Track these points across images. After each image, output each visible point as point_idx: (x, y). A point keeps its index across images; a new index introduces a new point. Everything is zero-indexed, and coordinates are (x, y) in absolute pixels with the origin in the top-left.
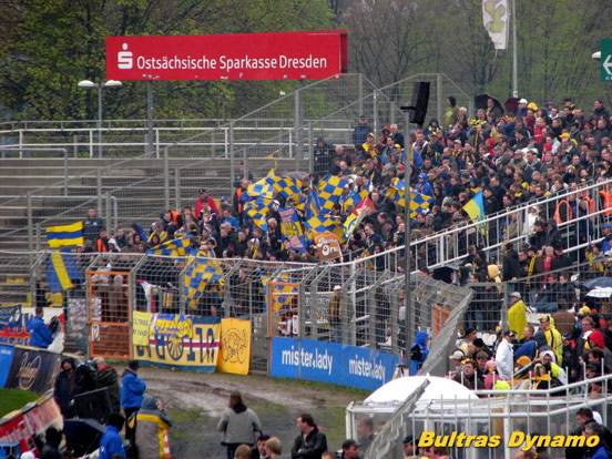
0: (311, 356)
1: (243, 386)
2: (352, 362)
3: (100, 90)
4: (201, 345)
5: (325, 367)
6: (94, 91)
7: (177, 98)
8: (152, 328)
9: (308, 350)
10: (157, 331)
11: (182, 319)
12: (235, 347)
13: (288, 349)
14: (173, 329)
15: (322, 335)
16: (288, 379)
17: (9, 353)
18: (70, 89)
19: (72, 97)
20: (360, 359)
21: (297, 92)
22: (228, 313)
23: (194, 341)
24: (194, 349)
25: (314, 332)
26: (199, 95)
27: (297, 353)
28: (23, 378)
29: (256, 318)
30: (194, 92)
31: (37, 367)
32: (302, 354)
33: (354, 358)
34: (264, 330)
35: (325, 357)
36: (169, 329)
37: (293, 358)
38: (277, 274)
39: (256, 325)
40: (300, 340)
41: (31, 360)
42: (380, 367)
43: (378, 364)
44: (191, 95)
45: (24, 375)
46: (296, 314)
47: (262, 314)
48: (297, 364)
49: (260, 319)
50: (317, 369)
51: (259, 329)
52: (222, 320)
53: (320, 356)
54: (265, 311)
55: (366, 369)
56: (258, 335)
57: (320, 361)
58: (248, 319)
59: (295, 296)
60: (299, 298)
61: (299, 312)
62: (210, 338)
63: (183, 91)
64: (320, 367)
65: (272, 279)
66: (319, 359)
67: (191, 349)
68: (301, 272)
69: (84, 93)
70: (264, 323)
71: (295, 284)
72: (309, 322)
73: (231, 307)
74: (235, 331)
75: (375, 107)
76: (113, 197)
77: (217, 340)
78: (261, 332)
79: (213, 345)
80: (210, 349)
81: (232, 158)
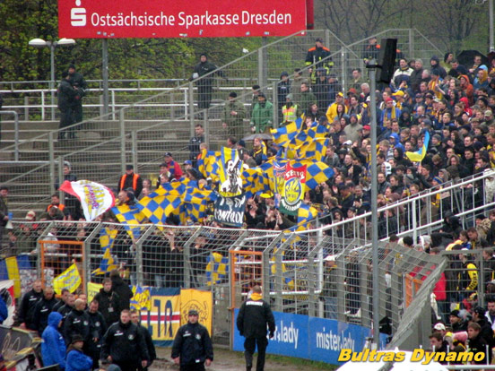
2: (319, 335)
3: (52, 48)
4: (159, 318)
5: (291, 341)
6: (46, 50)
7: (133, 56)
11: (139, 290)
15: (288, 306)
18: (21, 48)
19: (22, 57)
20: (327, 332)
21: (260, 50)
22: (188, 283)
23: (152, 314)
24: (152, 322)
25: (279, 303)
26: (157, 54)
29: (217, 289)
30: (151, 50)
33: (321, 331)
34: (226, 302)
35: (291, 329)
38: (239, 242)
39: (218, 296)
42: (349, 340)
43: (347, 337)
44: (149, 54)
47: (225, 285)
49: (222, 290)
50: (282, 343)
51: (220, 301)
52: (182, 291)
53: (285, 328)
54: (227, 281)
55: (335, 342)
56: (220, 307)
57: (286, 334)
58: (209, 290)
59: (259, 265)
60: (262, 268)
61: (263, 282)
62: (168, 310)
63: (141, 49)
64: (286, 340)
65: (235, 247)
66: (284, 332)
67: (149, 323)
68: (264, 239)
69: (36, 52)
70: (226, 293)
71: (258, 253)
72: (273, 293)
73: (191, 277)
74: (195, 303)
75: (343, 65)
77: (176, 313)
78: (223, 304)
79: (171, 318)
80: (168, 322)
81: (191, 120)
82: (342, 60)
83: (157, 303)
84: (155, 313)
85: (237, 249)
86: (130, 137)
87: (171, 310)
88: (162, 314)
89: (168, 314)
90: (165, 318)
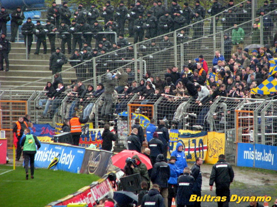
0: (261, 154)
5: (270, 161)
9: (261, 151)
12: (216, 149)
13: (247, 150)
15: (268, 141)
16: (247, 167)
17: (82, 152)
24: (191, 152)
25: (263, 139)
27: (253, 152)
28: (90, 167)
29: (228, 132)
31: (98, 161)
32: (256, 153)
34: (234, 139)
35: (270, 154)
37: (250, 155)
38: (241, 106)
39: (228, 136)
40: (255, 144)
41: (95, 156)
46: (252, 129)
47: (233, 129)
48: (253, 159)
49: (231, 133)
50: (265, 162)
51: (230, 138)
52: (208, 133)
53: (267, 154)
54: (234, 127)
56: (229, 142)
57: (266, 157)
58: (224, 132)
59: (252, 118)
60: (254, 120)
61: (254, 128)
62: (201, 144)
64: (267, 160)
65: (238, 108)
66: (266, 156)
68: (255, 104)
70: (233, 134)
71: (251, 112)
72: (260, 134)
73: (214, 125)
74: (216, 139)
76: (144, 61)
77: (205, 145)
78: (231, 140)
79: (203, 148)
80: (201, 151)
81: (214, 37)
83: (194, 141)
84: (192, 147)
85: (239, 109)
86: (180, 46)
87: (202, 144)
88: (197, 147)
89: (201, 146)
90: (199, 149)
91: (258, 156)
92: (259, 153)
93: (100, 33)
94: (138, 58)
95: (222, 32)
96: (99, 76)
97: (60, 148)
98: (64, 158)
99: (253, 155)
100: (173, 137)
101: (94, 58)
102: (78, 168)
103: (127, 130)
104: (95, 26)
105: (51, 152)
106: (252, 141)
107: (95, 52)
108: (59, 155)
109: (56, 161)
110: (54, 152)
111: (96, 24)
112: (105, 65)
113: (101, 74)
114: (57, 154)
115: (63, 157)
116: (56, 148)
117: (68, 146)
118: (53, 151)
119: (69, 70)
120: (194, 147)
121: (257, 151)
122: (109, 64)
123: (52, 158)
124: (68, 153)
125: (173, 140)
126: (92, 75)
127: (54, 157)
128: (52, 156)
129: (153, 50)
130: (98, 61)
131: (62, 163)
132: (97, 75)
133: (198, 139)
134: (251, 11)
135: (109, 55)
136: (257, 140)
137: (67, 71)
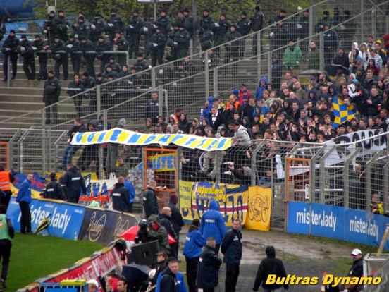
0: (320, 216)
1: (265, 240)
2: (352, 222)
3: (155, 5)
4: (233, 209)
5: (331, 226)
6: (151, 6)
7: (216, 11)
8: (194, 194)
9: (317, 212)
10: (198, 196)
11: (218, 187)
12: (260, 209)
13: (302, 211)
14: (211, 195)
15: (329, 200)
16: (301, 234)
17: (81, 212)
18: (132, 4)
19: (133, 10)
20: (358, 219)
21: (311, 7)
22: (254, 182)
24: (228, 213)
25: (322, 197)
26: (234, 10)
27: (308, 214)
28: (92, 232)
29: (276, 187)
30: (229, 7)
31: (103, 223)
32: (313, 215)
33: (353, 219)
34: (283, 198)
35: (331, 217)
36: (207, 195)
37: (304, 218)
38: (293, 152)
39: (276, 192)
40: (311, 204)
41: (98, 217)
42: (374, 226)
43: (373, 224)
44: (227, 9)
45: (92, 230)
46: (308, 183)
47: (282, 184)
48: (308, 223)
49: (280, 187)
50: (324, 227)
51: (278, 195)
52: (250, 188)
53: (327, 216)
54: (284, 181)
55: (364, 227)
56: (277, 200)
57: (327, 221)
58: (270, 187)
60: (310, 171)
61: (310, 182)
63: (221, 6)
64: (327, 225)
65: (290, 155)
66: (326, 219)
67: (226, 213)
69: (143, 7)
70: (283, 190)
71: (307, 160)
72: (318, 190)
73: (257, 178)
74: (258, 196)
75: (373, 19)
76: (164, 90)
77: (245, 204)
78: (280, 198)
79: (242, 208)
80: (240, 211)
81: (259, 59)
82: (373, 16)
83: (231, 199)
84: (229, 206)
85: (291, 157)
86: (212, 72)
87: (242, 203)
88: (236, 206)
89: (240, 205)
90: (238, 209)
91: (316, 219)
92: (316, 215)
93: (106, 52)
94: (156, 86)
95: (269, 52)
96: (104, 110)
97: (52, 206)
98: (56, 220)
99: (308, 218)
100: (202, 193)
101: (98, 86)
102: (75, 233)
103: (142, 183)
104: (100, 43)
105: (39, 211)
106: (307, 200)
107: (100, 79)
108: (51, 215)
109: (46, 223)
110: (44, 212)
111: (101, 40)
112: (113, 95)
113: (107, 107)
114: (48, 214)
115: (55, 218)
116: (47, 205)
117: (62, 204)
118: (42, 210)
119: (65, 102)
120: (231, 207)
121: (314, 213)
122: (118, 95)
123: (41, 219)
124: (62, 213)
125: (203, 197)
126: (95, 109)
127: (43, 217)
128: (41, 217)
129: (179, 76)
130: (104, 90)
131: (54, 226)
132: (102, 108)
133: (236, 196)
134: (308, 25)
135: (118, 82)
136: (314, 197)
137: (63, 103)
